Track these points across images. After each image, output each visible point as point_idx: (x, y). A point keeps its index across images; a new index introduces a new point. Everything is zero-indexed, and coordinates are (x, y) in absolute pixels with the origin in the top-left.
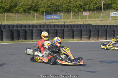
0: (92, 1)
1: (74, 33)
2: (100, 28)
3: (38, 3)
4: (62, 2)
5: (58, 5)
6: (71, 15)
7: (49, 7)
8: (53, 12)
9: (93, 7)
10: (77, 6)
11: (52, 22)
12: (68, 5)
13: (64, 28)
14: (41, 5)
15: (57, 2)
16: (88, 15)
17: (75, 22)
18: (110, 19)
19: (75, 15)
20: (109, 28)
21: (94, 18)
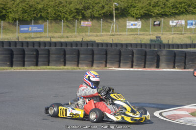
0: (96, 4)
1: (67, 56)
2: (109, 48)
3: (6, 4)
4: (47, 3)
5: (40, 9)
6: (61, 26)
7: (24, 11)
8: (31, 20)
9: (97, 13)
10: (71, 10)
11: (29, 38)
12: (57, 9)
13: (50, 46)
14: (11, 8)
15: (38, 3)
16: (90, 26)
17: (67, 37)
18: (127, 33)
19: (67, 26)
20: (124, 47)
21: (100, 32)
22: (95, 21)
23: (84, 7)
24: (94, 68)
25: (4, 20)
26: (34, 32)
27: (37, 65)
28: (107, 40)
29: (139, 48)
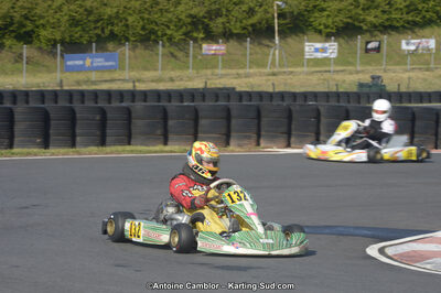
0: (235, 4)
1: (170, 123)
2: (266, 103)
3: (32, 9)
4: (125, 4)
5: (110, 17)
6: (157, 54)
7: (74, 22)
8: (90, 42)
9: (238, 24)
10: (180, 20)
11: (86, 82)
12: (146, 16)
13: (133, 101)
14: (43, 17)
15: (105, 5)
16: (223, 55)
17: (172, 80)
18: (305, 69)
19: (172, 54)
20: (300, 101)
21: (244, 67)
22: (233, 43)
23: (208, 12)
24: (231, 148)
25: (29, 42)
26: (98, 69)
27: (103, 143)
28: (260, 86)
29: (333, 103)
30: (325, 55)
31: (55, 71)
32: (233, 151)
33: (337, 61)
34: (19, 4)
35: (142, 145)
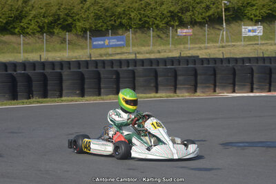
0: (197, 3)
1: (159, 79)
2: (218, 65)
3: (71, 9)
4: (129, 5)
5: (120, 13)
6: (150, 36)
7: (98, 17)
8: (107, 30)
9: (200, 16)
10: (163, 14)
11: (106, 55)
12: (142, 12)
13: (135, 66)
14: (78, 14)
15: (116, 6)
16: (191, 35)
17: (159, 52)
18: (242, 43)
19: (158, 36)
20: (240, 64)
21: (204, 42)
22: (197, 28)
23: (181, 9)
24: (198, 94)
25: (70, 31)
26: (112, 46)
28: (214, 54)
29: (261, 64)
30: (254, 34)
31: (86, 48)
32: (199, 96)
33: (262, 38)
34: (63, 7)
35: (142, 93)
